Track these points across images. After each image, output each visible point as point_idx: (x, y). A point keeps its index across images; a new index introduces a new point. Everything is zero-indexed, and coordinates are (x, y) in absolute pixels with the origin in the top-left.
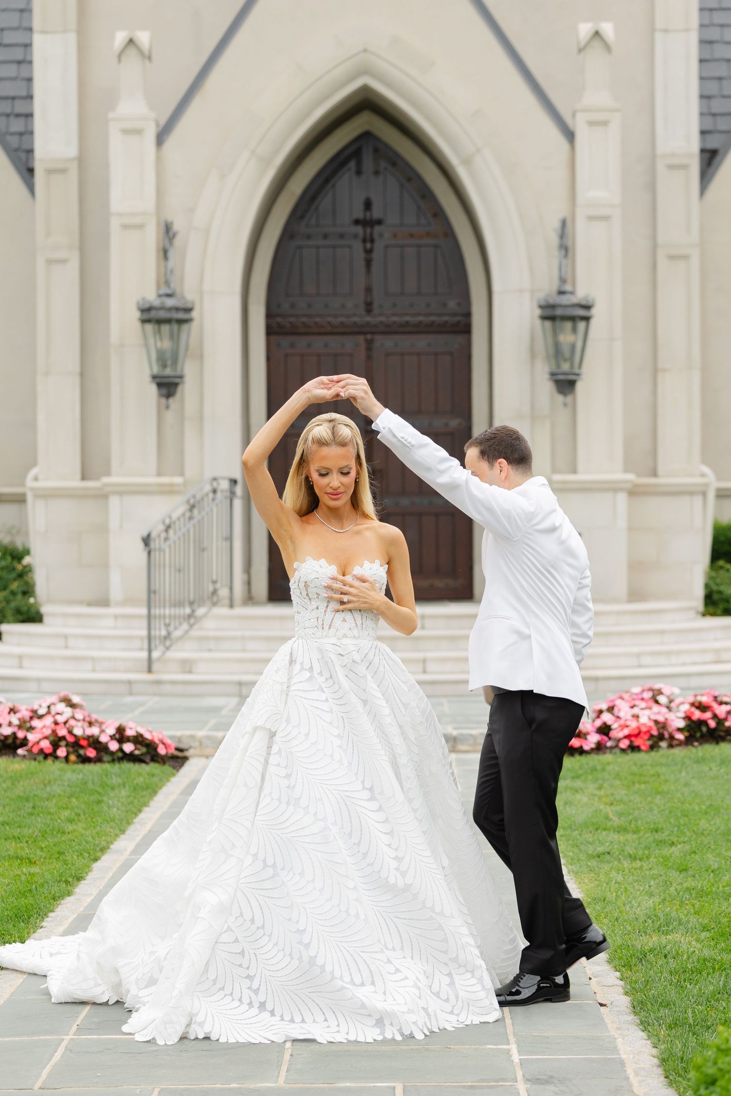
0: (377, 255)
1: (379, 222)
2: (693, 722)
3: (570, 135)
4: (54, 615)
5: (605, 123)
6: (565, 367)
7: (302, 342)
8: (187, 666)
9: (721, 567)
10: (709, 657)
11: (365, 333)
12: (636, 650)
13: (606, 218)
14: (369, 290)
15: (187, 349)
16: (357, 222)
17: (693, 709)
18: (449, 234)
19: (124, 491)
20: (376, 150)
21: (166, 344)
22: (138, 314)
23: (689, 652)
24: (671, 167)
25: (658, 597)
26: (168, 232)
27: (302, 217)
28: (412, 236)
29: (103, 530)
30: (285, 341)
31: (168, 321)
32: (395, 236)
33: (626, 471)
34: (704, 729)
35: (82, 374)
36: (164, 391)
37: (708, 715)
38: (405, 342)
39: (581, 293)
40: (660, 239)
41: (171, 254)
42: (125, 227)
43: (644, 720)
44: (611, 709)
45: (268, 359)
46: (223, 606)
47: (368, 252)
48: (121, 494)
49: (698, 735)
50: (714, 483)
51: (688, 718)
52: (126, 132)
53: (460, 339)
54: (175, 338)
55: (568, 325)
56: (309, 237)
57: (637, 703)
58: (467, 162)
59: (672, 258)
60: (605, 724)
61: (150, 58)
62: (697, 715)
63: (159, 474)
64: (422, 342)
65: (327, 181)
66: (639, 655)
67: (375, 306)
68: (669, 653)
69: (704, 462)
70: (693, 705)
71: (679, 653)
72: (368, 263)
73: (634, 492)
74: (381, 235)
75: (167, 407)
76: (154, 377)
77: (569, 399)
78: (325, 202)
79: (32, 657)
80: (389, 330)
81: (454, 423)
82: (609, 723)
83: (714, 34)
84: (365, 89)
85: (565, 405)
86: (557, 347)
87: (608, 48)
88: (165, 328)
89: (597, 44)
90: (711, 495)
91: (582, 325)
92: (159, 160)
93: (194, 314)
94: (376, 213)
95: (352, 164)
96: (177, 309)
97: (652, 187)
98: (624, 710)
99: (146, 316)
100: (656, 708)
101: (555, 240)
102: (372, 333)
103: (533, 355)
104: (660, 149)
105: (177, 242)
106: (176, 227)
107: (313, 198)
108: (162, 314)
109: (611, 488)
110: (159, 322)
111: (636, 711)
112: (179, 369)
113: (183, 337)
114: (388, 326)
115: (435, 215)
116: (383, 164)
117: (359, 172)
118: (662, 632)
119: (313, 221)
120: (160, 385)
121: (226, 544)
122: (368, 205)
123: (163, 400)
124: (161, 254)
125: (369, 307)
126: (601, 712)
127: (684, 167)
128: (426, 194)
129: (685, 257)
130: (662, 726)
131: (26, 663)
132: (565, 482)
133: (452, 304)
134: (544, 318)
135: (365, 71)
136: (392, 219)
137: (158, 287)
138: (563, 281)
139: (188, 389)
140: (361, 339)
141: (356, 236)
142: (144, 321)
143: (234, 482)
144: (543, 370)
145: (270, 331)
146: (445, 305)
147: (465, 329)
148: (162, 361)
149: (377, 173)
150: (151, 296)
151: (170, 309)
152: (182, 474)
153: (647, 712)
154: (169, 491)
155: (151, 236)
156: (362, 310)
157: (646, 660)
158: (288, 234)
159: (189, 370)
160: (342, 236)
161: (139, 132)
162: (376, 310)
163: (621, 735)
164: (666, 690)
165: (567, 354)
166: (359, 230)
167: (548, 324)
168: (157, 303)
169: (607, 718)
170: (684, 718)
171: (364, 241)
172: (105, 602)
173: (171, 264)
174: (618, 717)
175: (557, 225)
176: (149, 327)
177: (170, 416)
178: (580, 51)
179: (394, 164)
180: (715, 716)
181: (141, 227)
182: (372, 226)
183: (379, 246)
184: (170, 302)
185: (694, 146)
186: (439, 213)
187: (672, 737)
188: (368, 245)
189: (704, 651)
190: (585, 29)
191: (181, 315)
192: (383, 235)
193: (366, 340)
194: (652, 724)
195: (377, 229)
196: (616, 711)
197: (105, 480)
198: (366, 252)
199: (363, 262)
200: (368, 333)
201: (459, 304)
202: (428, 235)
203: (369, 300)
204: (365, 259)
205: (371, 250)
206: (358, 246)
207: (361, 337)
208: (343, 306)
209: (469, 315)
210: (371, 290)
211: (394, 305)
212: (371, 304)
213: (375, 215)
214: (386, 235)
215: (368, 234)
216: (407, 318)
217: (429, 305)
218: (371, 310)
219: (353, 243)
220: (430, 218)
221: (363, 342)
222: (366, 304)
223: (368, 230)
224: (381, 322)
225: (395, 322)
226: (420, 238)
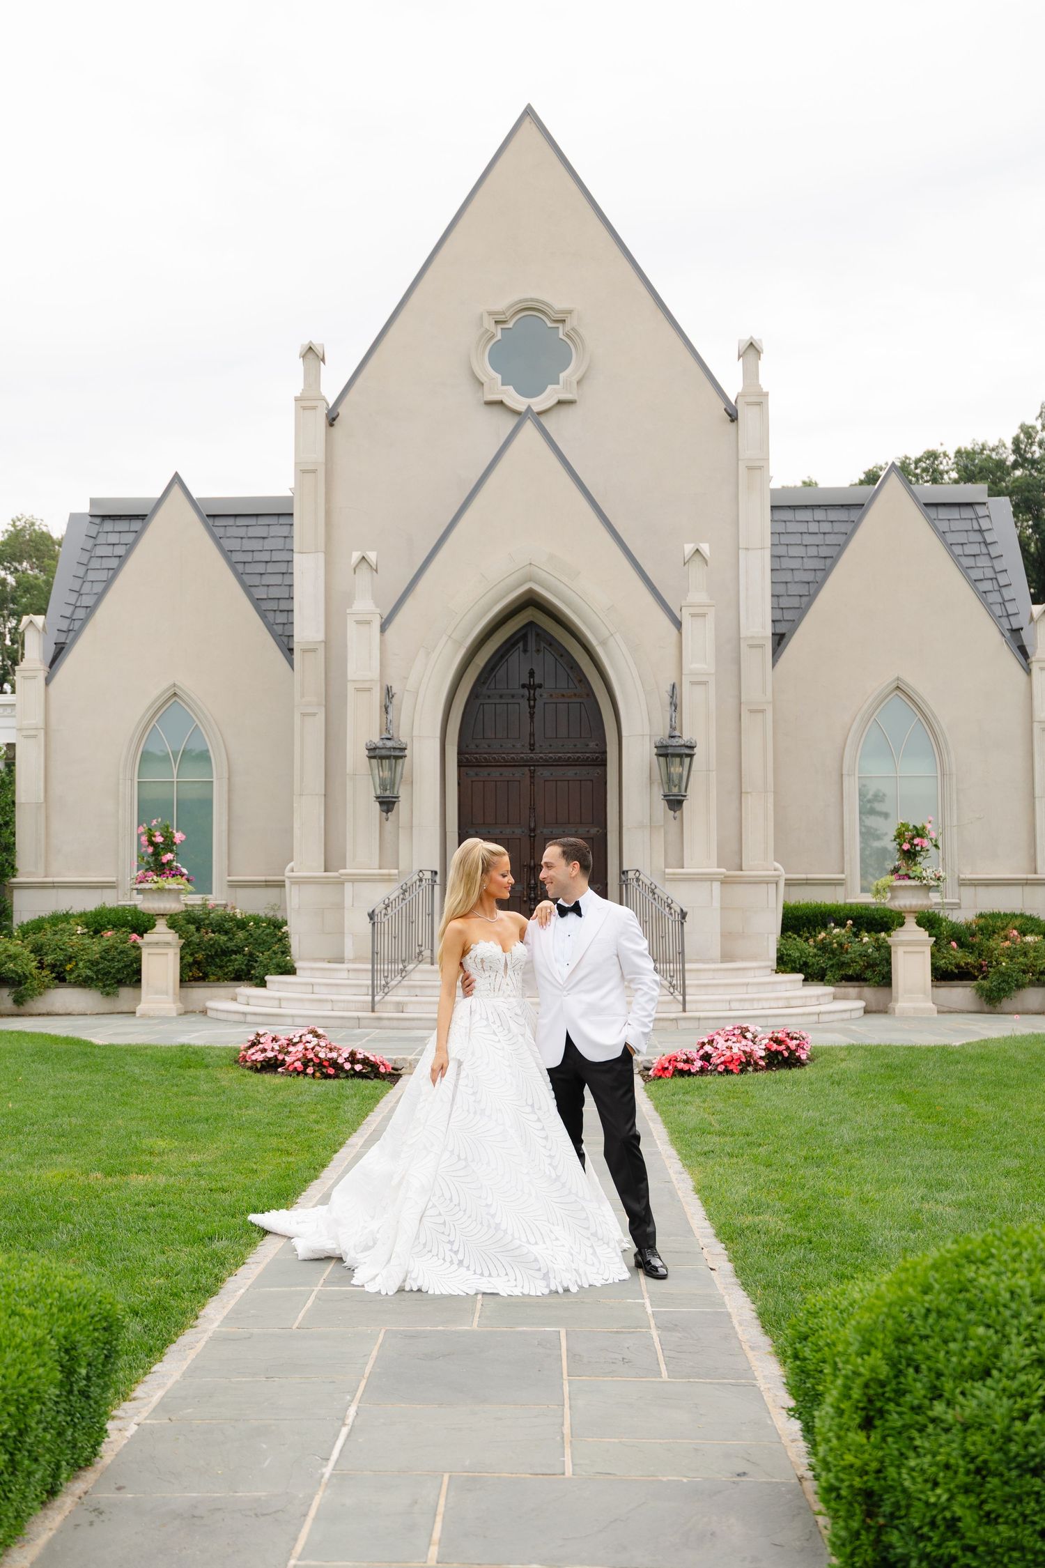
0: (538, 710)
1: (540, 686)
2: (772, 1052)
3: (678, 624)
4: (304, 969)
5: (704, 615)
6: (675, 790)
7: (484, 772)
8: (400, 1007)
9: (790, 937)
10: (781, 1004)
11: (530, 766)
12: (728, 997)
13: (705, 683)
14: (532, 735)
15: (402, 778)
16: (524, 686)
17: (772, 1043)
18: (591, 694)
19: (356, 879)
20: (538, 635)
21: (387, 774)
22: (367, 752)
23: (767, 999)
24: (751, 646)
25: (743, 959)
26: (389, 693)
27: (484, 683)
28: (563, 695)
29: (340, 907)
30: (472, 772)
31: (388, 757)
32: (551, 695)
33: (719, 867)
34: (780, 1058)
35: (325, 795)
36: (385, 808)
37: (783, 1047)
38: (559, 772)
39: (686, 738)
40: (743, 699)
41: (390, 710)
42: (358, 690)
43: (735, 1050)
44: (711, 1042)
45: (459, 784)
46: (426, 963)
47: (532, 707)
48: (353, 881)
49: (776, 1062)
50: (784, 875)
51: (767, 1049)
52: (358, 622)
53: (598, 770)
54: (393, 770)
55: (678, 760)
56: (489, 697)
57: (730, 1037)
58: (603, 643)
59: (751, 711)
60: (706, 1052)
61: (376, 571)
62: (775, 1047)
63: (380, 868)
64: (570, 772)
65: (502, 657)
66: (730, 1002)
67: (537, 745)
68: (752, 1000)
69: (776, 860)
70: (771, 1039)
71: (759, 1000)
72: (532, 715)
73: (725, 881)
74: (541, 696)
75: (387, 820)
76: (377, 798)
77: (678, 813)
78: (501, 672)
79: (288, 999)
80: (547, 764)
81: (594, 831)
82: (710, 1052)
83: (782, 551)
84: (530, 591)
85: (675, 819)
86: (669, 774)
87: (706, 562)
88: (386, 762)
89: (697, 558)
90: (782, 884)
91: (687, 760)
92: (382, 642)
93: (407, 752)
94: (537, 680)
95: (521, 645)
96: (394, 748)
97: (738, 662)
98: (721, 1043)
99: (372, 754)
100: (744, 1042)
101: (666, 699)
102: (534, 766)
103: (651, 783)
104: (743, 634)
105: (394, 700)
106: (394, 690)
107: (493, 669)
108: (384, 752)
109: (709, 878)
110: (382, 758)
111: (729, 1043)
112: (396, 793)
113: (399, 769)
114: (546, 761)
115: (580, 681)
116: (543, 645)
117: (525, 651)
118: (747, 984)
119: (493, 686)
120: (381, 803)
121: (428, 919)
122: (532, 674)
123: (385, 814)
124: (384, 709)
125: (532, 747)
126: (703, 1044)
127: (762, 646)
128: (574, 666)
129: (763, 711)
130: (749, 1055)
131: (284, 1004)
132: (674, 874)
133: (592, 745)
134: (659, 755)
135: (530, 579)
136: (549, 684)
137: (381, 734)
138: (673, 728)
139: (402, 807)
140: (526, 770)
141: (523, 696)
142: (370, 758)
143: (436, 873)
144: (658, 793)
145: (459, 766)
146: (587, 745)
147: (602, 763)
148: (384, 786)
149: (538, 651)
150: (376, 740)
151: (390, 748)
152: (397, 867)
153: (738, 1045)
154: (388, 879)
155: (377, 697)
156: (527, 749)
157: (734, 1005)
158: (474, 695)
159: (403, 792)
160: (513, 696)
161: (368, 622)
162: (537, 749)
163: (719, 1061)
164: (752, 1029)
165: (676, 782)
166: (526, 691)
167: (662, 759)
168: (380, 744)
169: (708, 1048)
170: (765, 1050)
171: (529, 700)
172: (341, 960)
173: (390, 717)
174: (716, 1048)
175: (669, 688)
176: (374, 761)
177: (389, 826)
178: (685, 564)
179: (550, 645)
180: (788, 1048)
181: (369, 690)
182: (535, 690)
183: (539, 703)
184: (389, 744)
185: (768, 631)
186: (583, 680)
187: (756, 1063)
188: (532, 703)
189: (778, 999)
190: (689, 548)
191: (397, 753)
192: (543, 696)
193: (530, 770)
194: (741, 1053)
195: (539, 691)
196: (715, 1044)
197: (342, 871)
198: (530, 707)
199: (528, 715)
200: (532, 766)
201: (597, 745)
202: (575, 695)
203: (532, 742)
204: (530, 713)
205: (534, 706)
206: (525, 703)
207: (527, 768)
208: (513, 746)
209: (605, 752)
210: (534, 735)
211: (551, 746)
212: (533, 745)
213: (537, 682)
214: (545, 695)
215: (532, 695)
216: (560, 755)
217: (575, 746)
218: (534, 749)
219: (521, 701)
220: (576, 683)
221: (528, 772)
222: (530, 745)
223: (532, 692)
224: (541, 758)
225: (551, 758)
226: (570, 697)
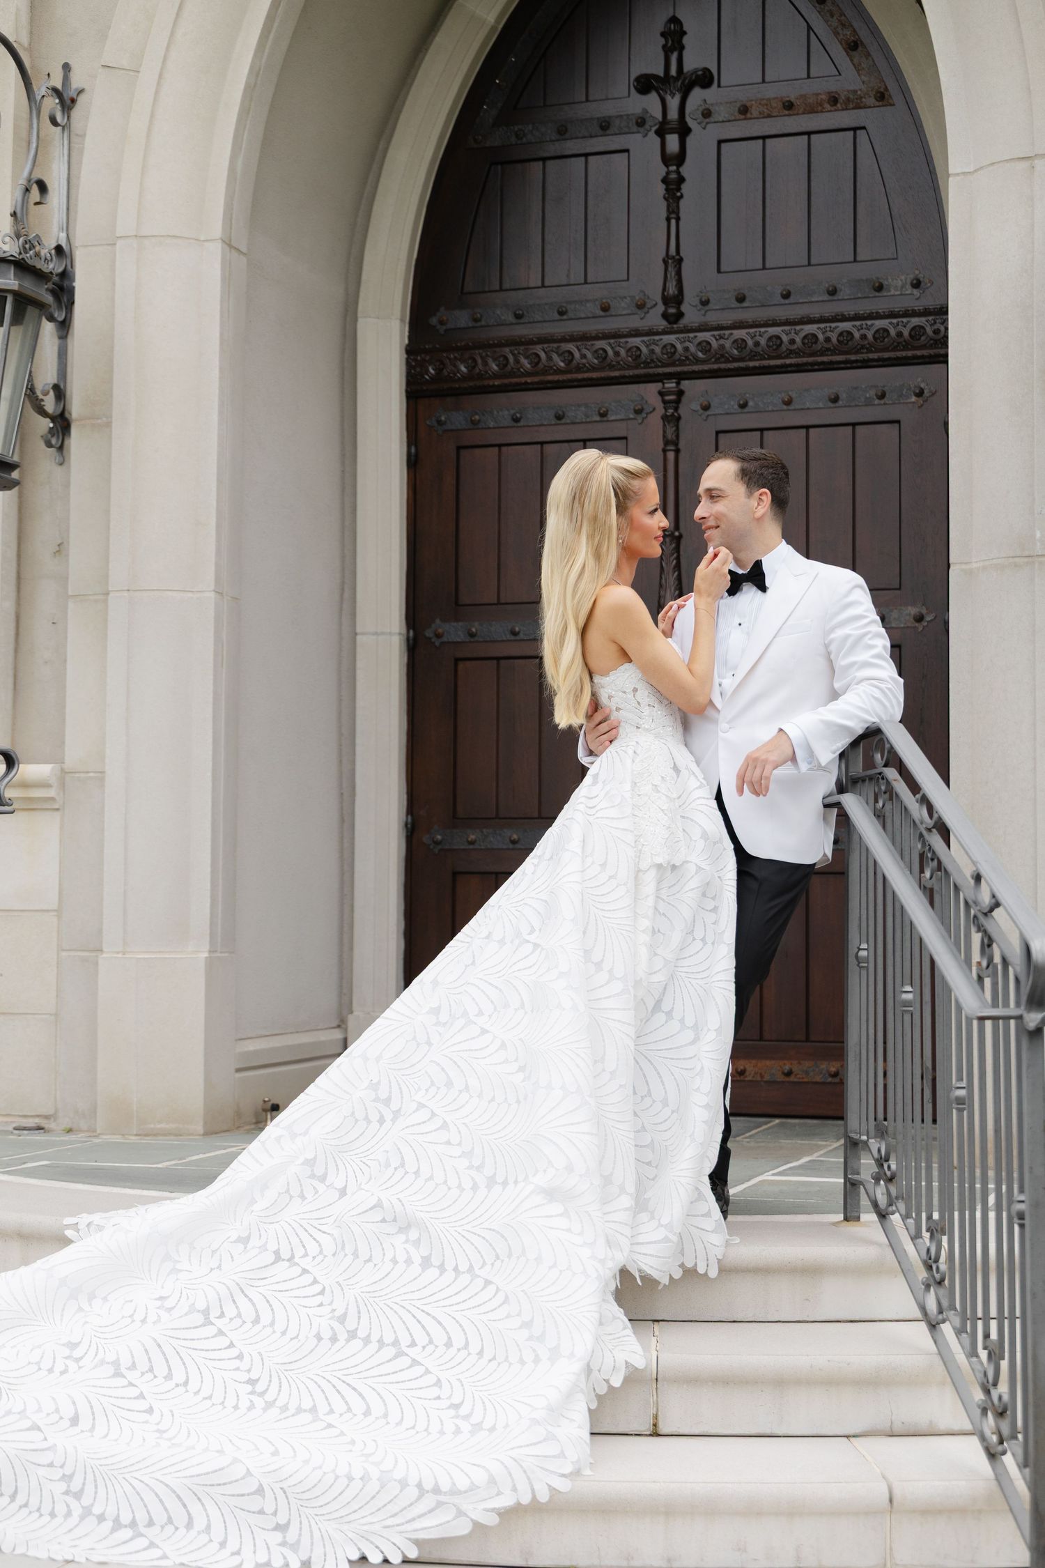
0: (696, 169)
1: (705, 79)
7: (499, 413)
11: (662, 378)
14: (674, 262)
16: (645, 85)
18: (894, 93)
28: (789, 106)
30: (457, 412)
32: (744, 110)
38: (770, 396)
47: (673, 160)
53: (917, 378)
64: (815, 393)
67: (691, 301)
72: (673, 187)
74: (707, 114)
80: (723, 365)
81: (903, 616)
94: (696, 57)
102: (680, 377)
114: (722, 356)
115: (853, 46)
119: (535, 98)
122: (674, 36)
125: (672, 309)
133: (899, 287)
136: (737, 68)
140: (650, 392)
141: (641, 122)
146: (879, 287)
147: (930, 351)
152: (56, 757)
156: (655, 319)
160: (605, 126)
162: (692, 315)
166: (651, 103)
171: (661, 133)
182: (684, 91)
183: (701, 141)
186: (864, 38)
188: (673, 142)
192: (714, 112)
193: (661, 394)
195: (697, 97)
198: (666, 159)
199: (661, 189)
200: (669, 376)
201: (917, 284)
202: (834, 100)
203: (672, 290)
204: (665, 181)
205: (680, 158)
206: (646, 148)
207: (653, 388)
208: (605, 308)
209: (943, 311)
210: (681, 260)
211: (741, 299)
212: (678, 299)
213: (692, 61)
214: (721, 113)
215: (673, 114)
216: (773, 331)
217: (833, 292)
218: (680, 315)
219: (634, 141)
220: (838, 51)
221: (656, 401)
222: (666, 300)
223: (674, 103)
224: (705, 346)
225: (741, 344)
226: (812, 110)
